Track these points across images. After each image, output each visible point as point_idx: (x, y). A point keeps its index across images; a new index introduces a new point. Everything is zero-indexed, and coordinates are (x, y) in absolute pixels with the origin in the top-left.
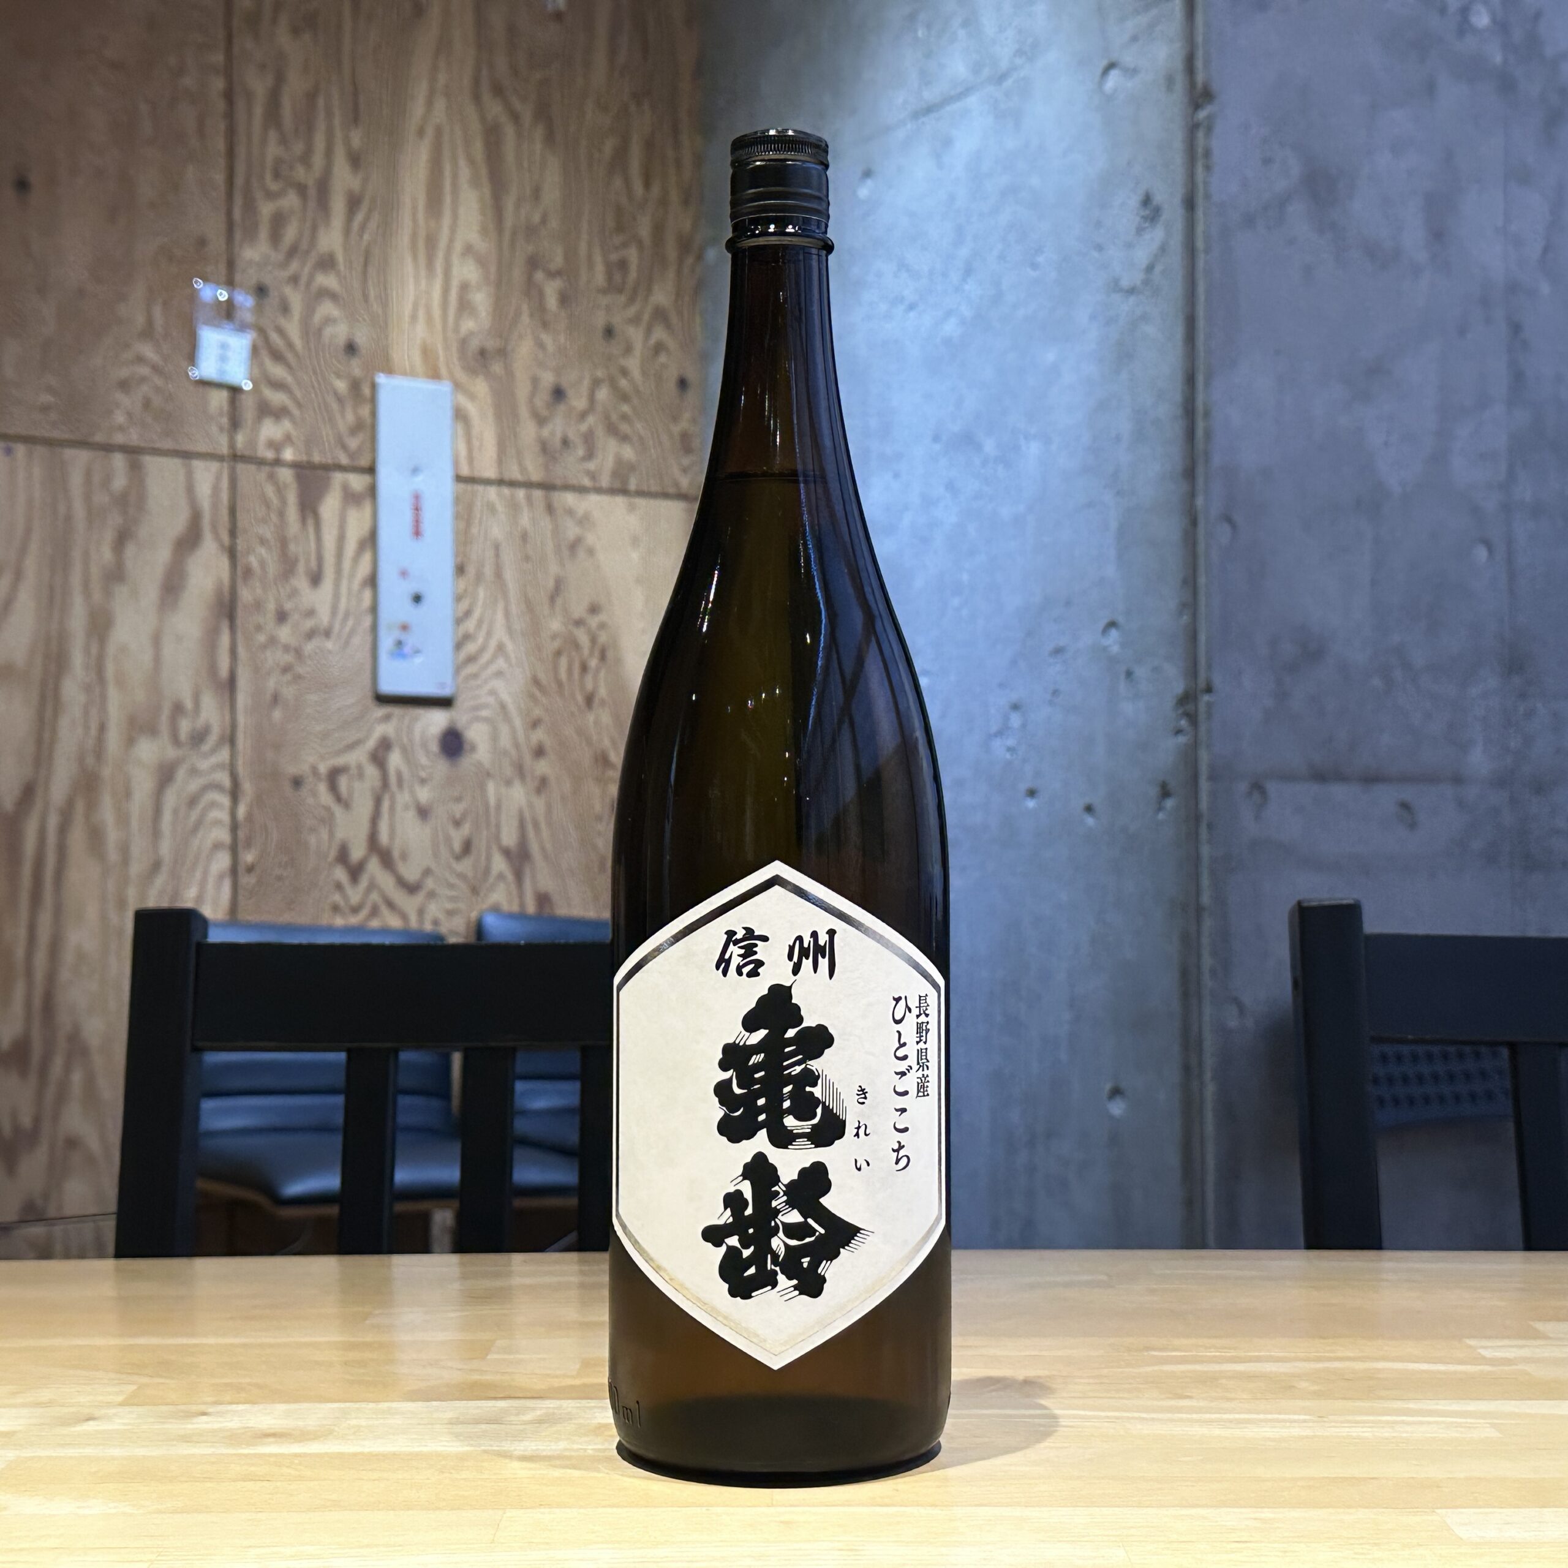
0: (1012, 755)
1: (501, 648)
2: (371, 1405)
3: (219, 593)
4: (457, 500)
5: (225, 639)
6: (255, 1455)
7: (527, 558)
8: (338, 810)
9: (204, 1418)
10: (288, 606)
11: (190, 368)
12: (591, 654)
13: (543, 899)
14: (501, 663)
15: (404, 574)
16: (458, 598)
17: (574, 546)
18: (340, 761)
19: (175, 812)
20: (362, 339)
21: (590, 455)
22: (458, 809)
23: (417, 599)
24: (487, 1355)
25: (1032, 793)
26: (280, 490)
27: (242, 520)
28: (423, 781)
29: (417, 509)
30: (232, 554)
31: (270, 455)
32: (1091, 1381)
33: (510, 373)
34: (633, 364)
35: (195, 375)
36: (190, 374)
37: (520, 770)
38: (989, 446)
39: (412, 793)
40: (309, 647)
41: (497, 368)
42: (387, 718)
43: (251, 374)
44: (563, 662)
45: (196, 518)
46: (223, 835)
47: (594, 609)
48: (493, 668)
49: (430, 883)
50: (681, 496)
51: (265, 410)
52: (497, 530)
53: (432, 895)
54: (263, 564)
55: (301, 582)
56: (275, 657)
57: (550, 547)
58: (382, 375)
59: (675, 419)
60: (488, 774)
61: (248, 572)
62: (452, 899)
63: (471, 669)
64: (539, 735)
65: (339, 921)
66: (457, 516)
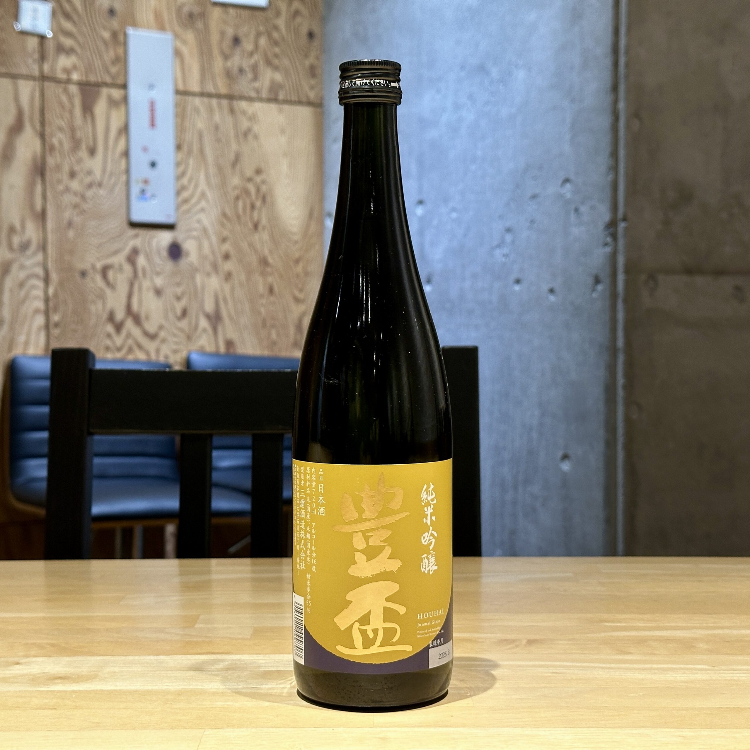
0: (506, 258)
1: (203, 195)
2: (123, 658)
3: (34, 160)
4: (177, 105)
5: (39, 188)
6: (48, 691)
7: (218, 140)
8: (108, 291)
9: (17, 667)
10: (76, 168)
11: (14, 23)
12: (257, 198)
13: (229, 344)
14: (203, 204)
15: (145, 149)
16: (178, 164)
17: (246, 134)
18: (109, 261)
19: (11, 291)
20: (118, 6)
21: (255, 78)
22: (179, 290)
23: (153, 165)
24: (195, 624)
25: (518, 281)
26: (70, 98)
27: (48, 116)
28: (158, 274)
29: (152, 110)
30: (42, 136)
31: (63, 76)
32: (570, 642)
33: (206, 27)
34: (281, 22)
35: (18, 28)
36: (14, 26)
37: (215, 267)
38: (495, 72)
39: (152, 280)
40: (89, 194)
41: (200, 25)
42: (136, 236)
43: (52, 26)
44: (240, 204)
45: (20, 114)
46: (40, 305)
47: (258, 172)
48: (198, 207)
49: (162, 334)
50: (309, 103)
51: (60, 49)
52: (200, 124)
53: (164, 341)
54: (61, 143)
55: (83, 153)
56: (68, 199)
57: (232, 133)
58: (130, 28)
59: (306, 56)
60: (196, 270)
61: (52, 148)
62: (177, 343)
63: (185, 207)
64: (226, 247)
65: (109, 356)
66: (177, 115)
